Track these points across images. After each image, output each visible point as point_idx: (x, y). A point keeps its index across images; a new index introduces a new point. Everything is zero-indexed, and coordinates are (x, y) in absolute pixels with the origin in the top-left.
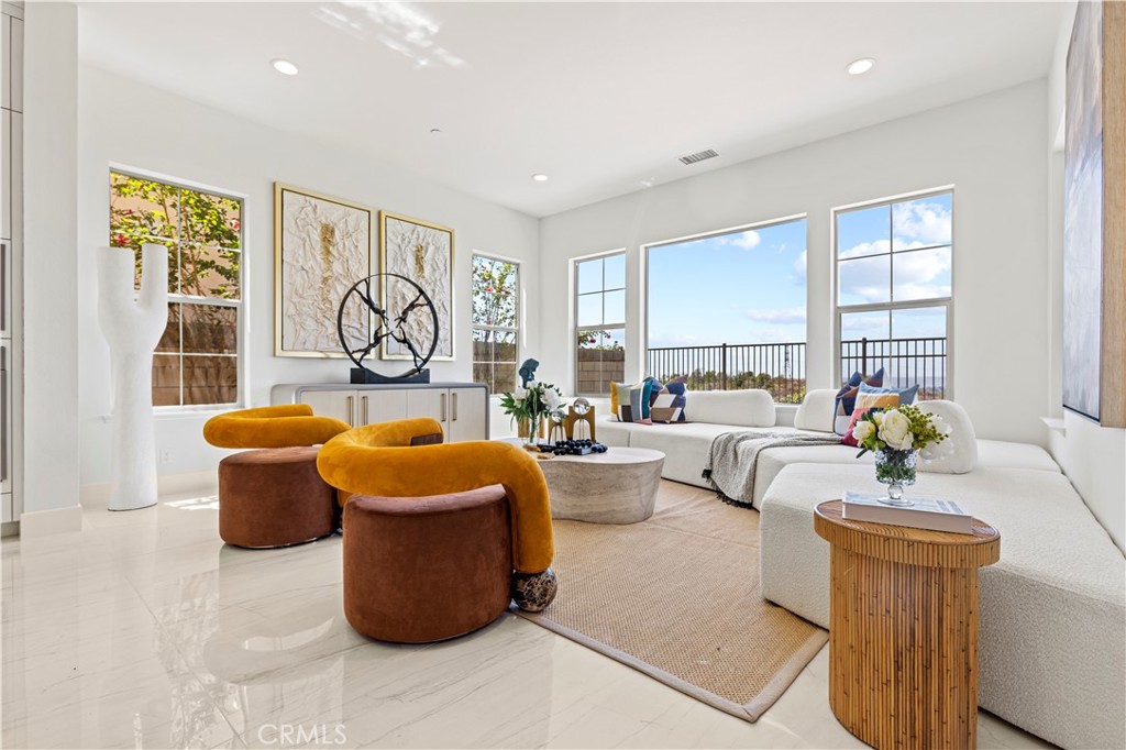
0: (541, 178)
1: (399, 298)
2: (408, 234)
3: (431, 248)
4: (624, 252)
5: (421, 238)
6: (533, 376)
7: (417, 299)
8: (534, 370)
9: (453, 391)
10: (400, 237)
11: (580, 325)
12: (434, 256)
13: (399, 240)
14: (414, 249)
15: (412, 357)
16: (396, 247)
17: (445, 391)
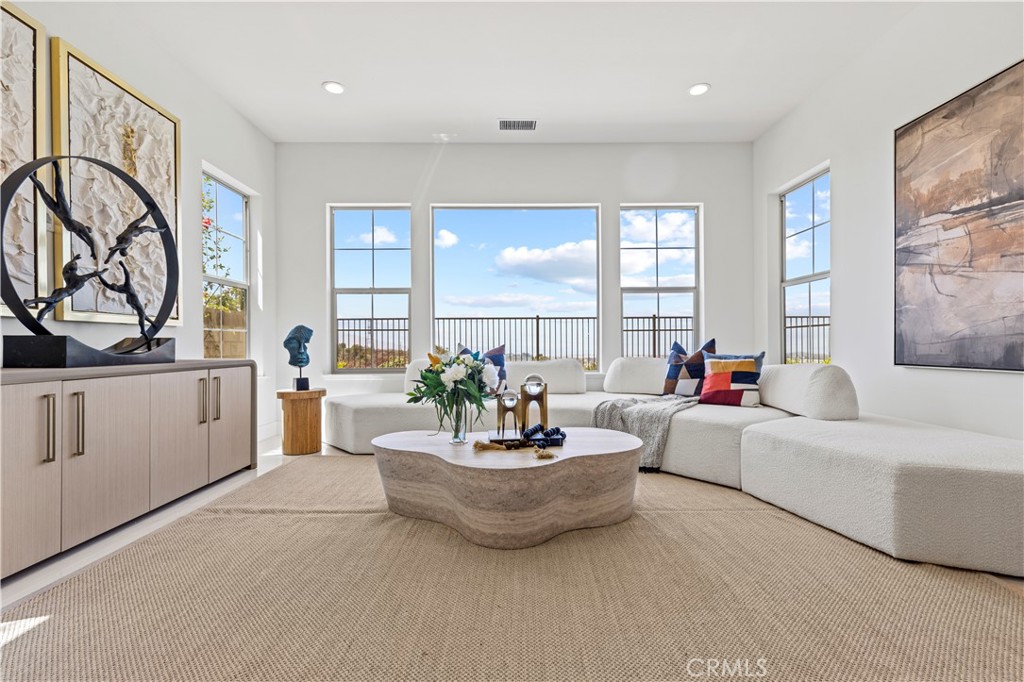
0: (334, 89)
1: (95, 210)
2: (109, 102)
3: (148, 139)
4: (409, 208)
5: (132, 116)
6: (305, 348)
7: (144, 217)
8: (307, 341)
9: (214, 373)
10: (95, 100)
11: (336, 286)
12: (152, 151)
13: (93, 107)
14: (121, 131)
15: (135, 319)
16: (88, 119)
17: (203, 374)
